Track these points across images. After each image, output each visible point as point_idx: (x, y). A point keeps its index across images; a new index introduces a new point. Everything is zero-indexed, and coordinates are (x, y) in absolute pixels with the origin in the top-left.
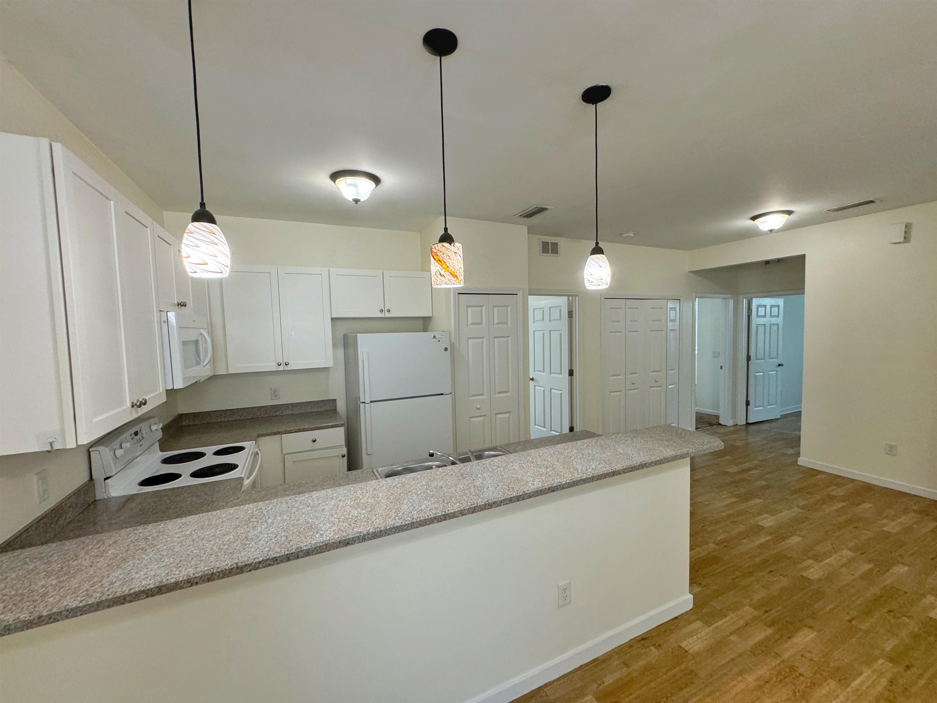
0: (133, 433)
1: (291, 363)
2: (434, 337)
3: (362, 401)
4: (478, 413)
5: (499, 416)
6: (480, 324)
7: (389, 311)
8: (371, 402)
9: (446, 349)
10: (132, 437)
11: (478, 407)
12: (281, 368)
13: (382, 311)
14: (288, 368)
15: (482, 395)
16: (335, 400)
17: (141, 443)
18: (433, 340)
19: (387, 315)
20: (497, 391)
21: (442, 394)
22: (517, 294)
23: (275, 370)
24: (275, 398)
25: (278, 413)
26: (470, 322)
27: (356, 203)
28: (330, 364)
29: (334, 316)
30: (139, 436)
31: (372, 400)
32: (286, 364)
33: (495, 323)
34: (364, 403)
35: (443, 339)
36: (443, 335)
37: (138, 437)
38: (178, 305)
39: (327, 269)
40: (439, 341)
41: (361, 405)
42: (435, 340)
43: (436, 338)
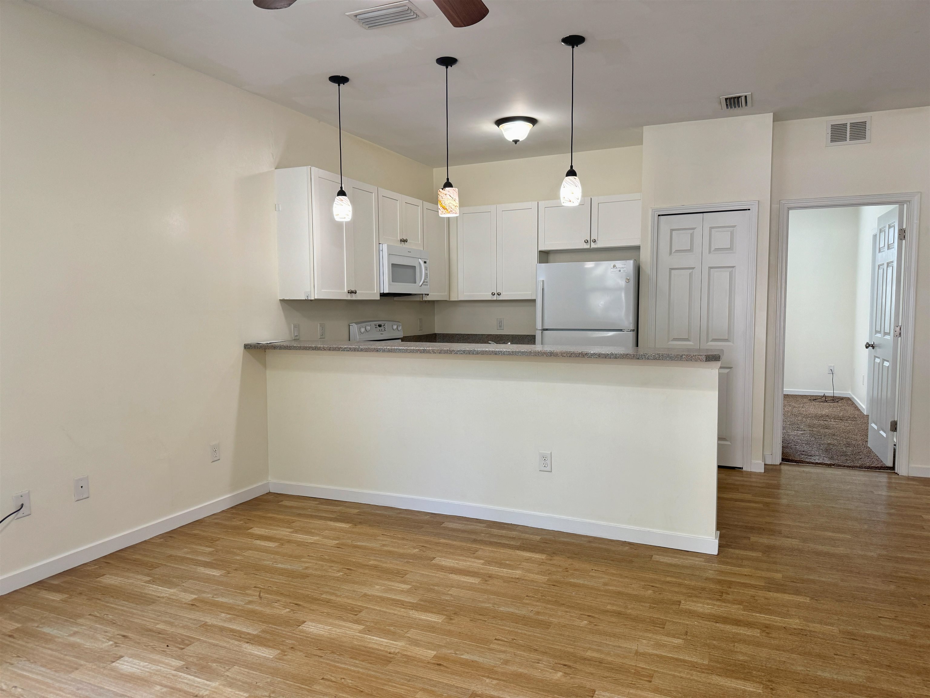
0: (377, 324)
1: (503, 294)
2: (614, 266)
6: (691, 251)
7: (595, 241)
8: (544, 330)
9: (628, 280)
10: (376, 326)
12: (495, 298)
13: (586, 242)
14: (500, 298)
15: (687, 340)
17: (382, 333)
18: (612, 270)
19: (593, 246)
20: (711, 338)
21: (621, 330)
22: (749, 210)
23: (490, 299)
24: (500, 328)
26: (675, 249)
27: (516, 144)
29: (541, 249)
30: (382, 328)
31: (545, 328)
32: (498, 295)
33: (712, 251)
34: (538, 330)
35: (624, 269)
36: (625, 265)
37: (380, 328)
38: (401, 241)
39: (536, 203)
40: (620, 271)
42: (615, 270)
43: (616, 268)
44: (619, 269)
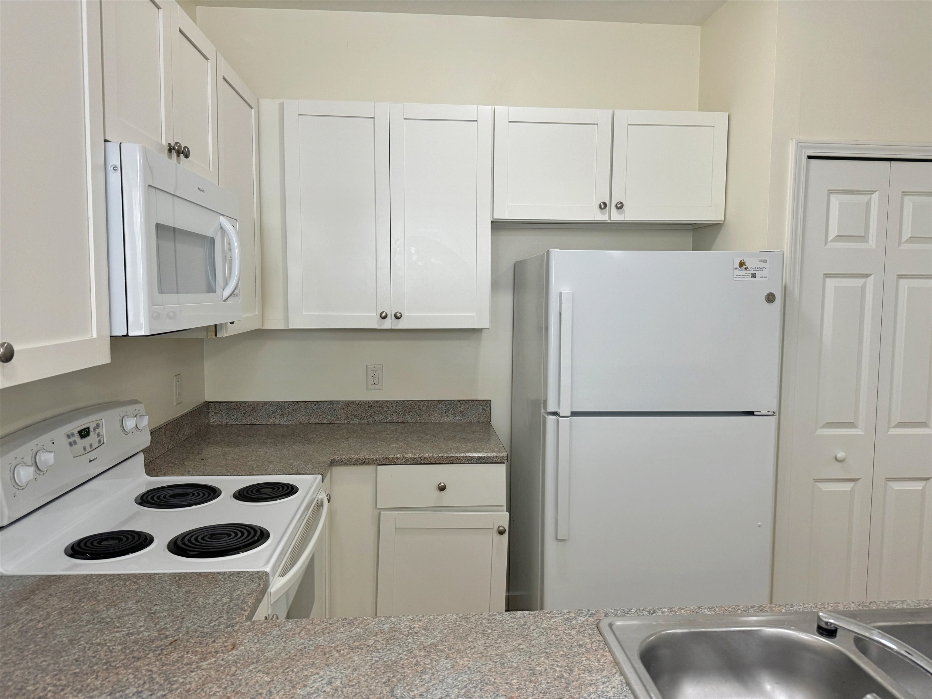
0: (76, 432)
1: (406, 314)
2: (742, 264)
3: (551, 409)
4: (837, 471)
5: (897, 486)
6: (863, 238)
8: (574, 414)
9: (770, 298)
10: (71, 440)
11: (840, 455)
12: (386, 324)
13: (603, 207)
14: (401, 325)
15: (852, 425)
16: (488, 403)
17: (92, 456)
18: (737, 273)
19: (616, 216)
20: (895, 420)
21: (751, 413)
23: (374, 326)
24: (373, 387)
25: (378, 419)
26: (833, 233)
28: (484, 323)
29: (498, 216)
30: (92, 438)
31: (575, 410)
32: (396, 317)
33: (903, 240)
34: (555, 414)
35: (765, 272)
36: (765, 261)
37: (86, 441)
38: (170, 150)
39: (490, 108)
40: (754, 276)
41: (551, 419)
42: (743, 272)
43: (746, 269)
44: (752, 271)
